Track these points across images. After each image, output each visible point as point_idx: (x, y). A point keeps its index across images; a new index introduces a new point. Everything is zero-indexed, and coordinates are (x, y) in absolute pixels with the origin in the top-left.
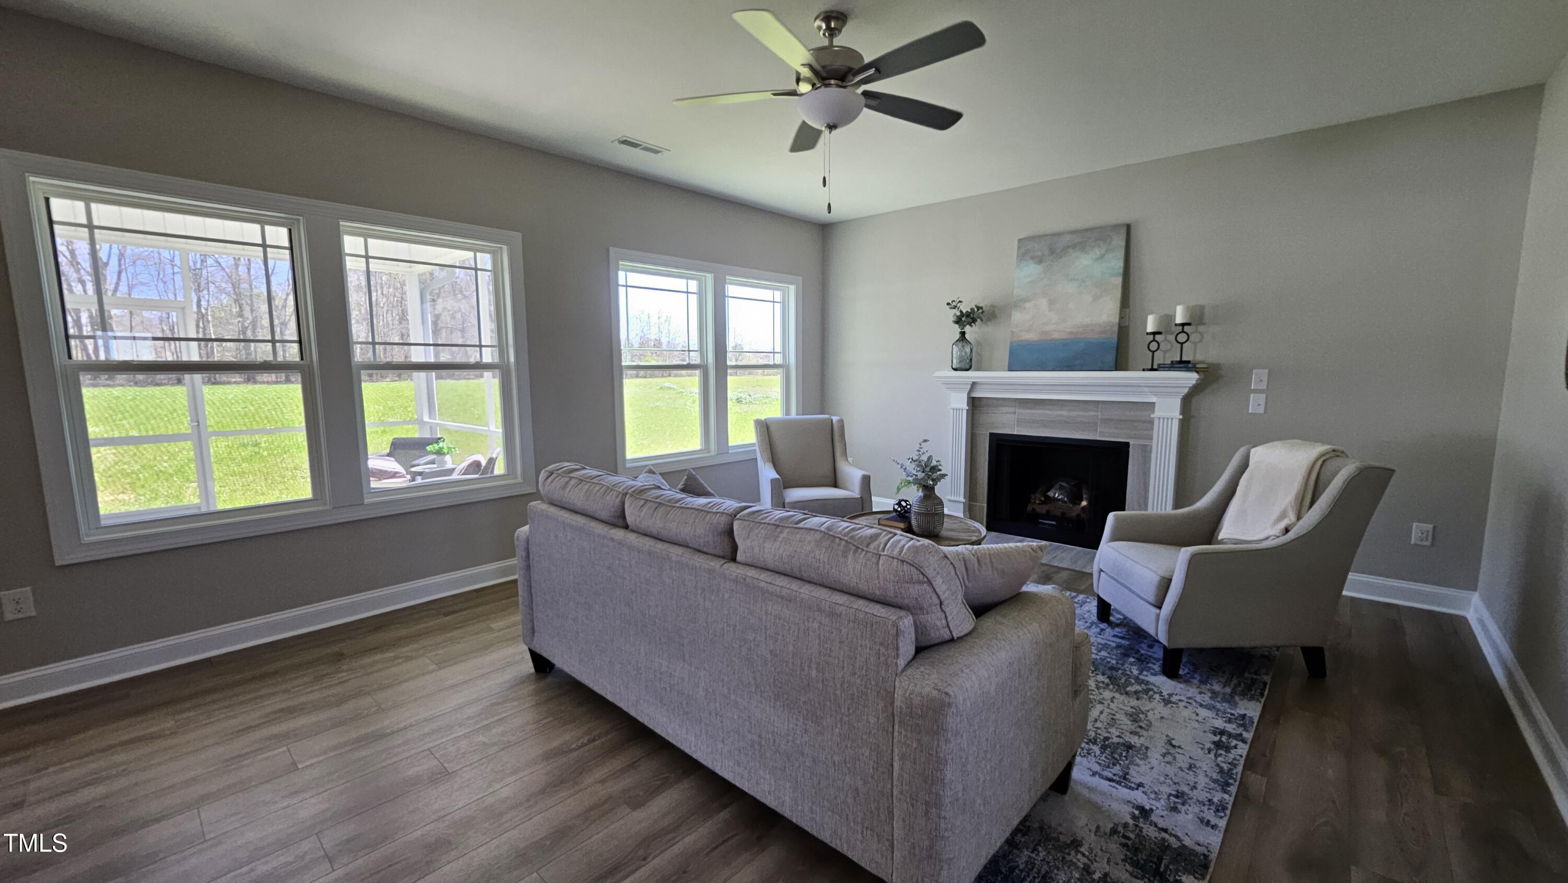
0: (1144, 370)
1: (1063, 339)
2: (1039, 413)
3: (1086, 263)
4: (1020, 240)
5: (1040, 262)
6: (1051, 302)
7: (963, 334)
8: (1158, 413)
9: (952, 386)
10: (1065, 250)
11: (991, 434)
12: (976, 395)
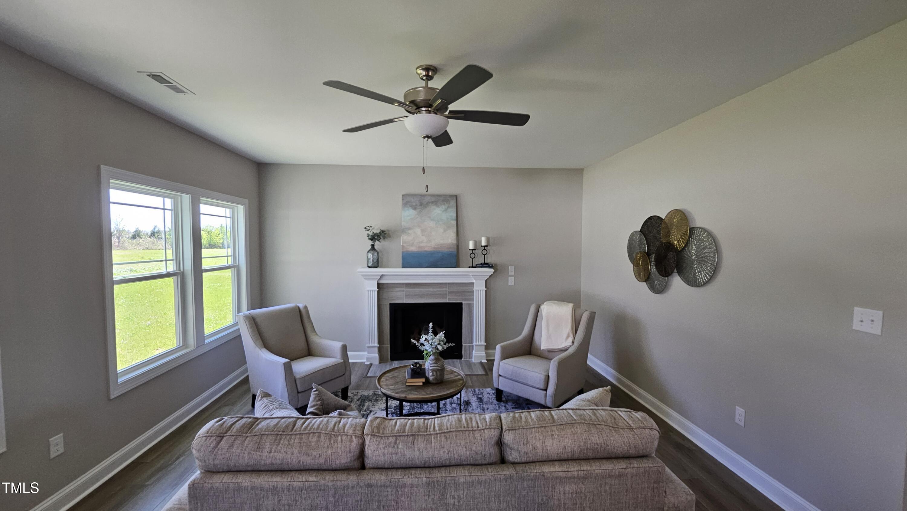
0: (469, 267)
1: (430, 251)
2: (417, 290)
3: (439, 212)
4: (403, 195)
5: (415, 209)
6: (423, 231)
7: (373, 246)
8: (475, 288)
9: (367, 277)
10: (428, 203)
11: (391, 304)
12: (382, 281)
